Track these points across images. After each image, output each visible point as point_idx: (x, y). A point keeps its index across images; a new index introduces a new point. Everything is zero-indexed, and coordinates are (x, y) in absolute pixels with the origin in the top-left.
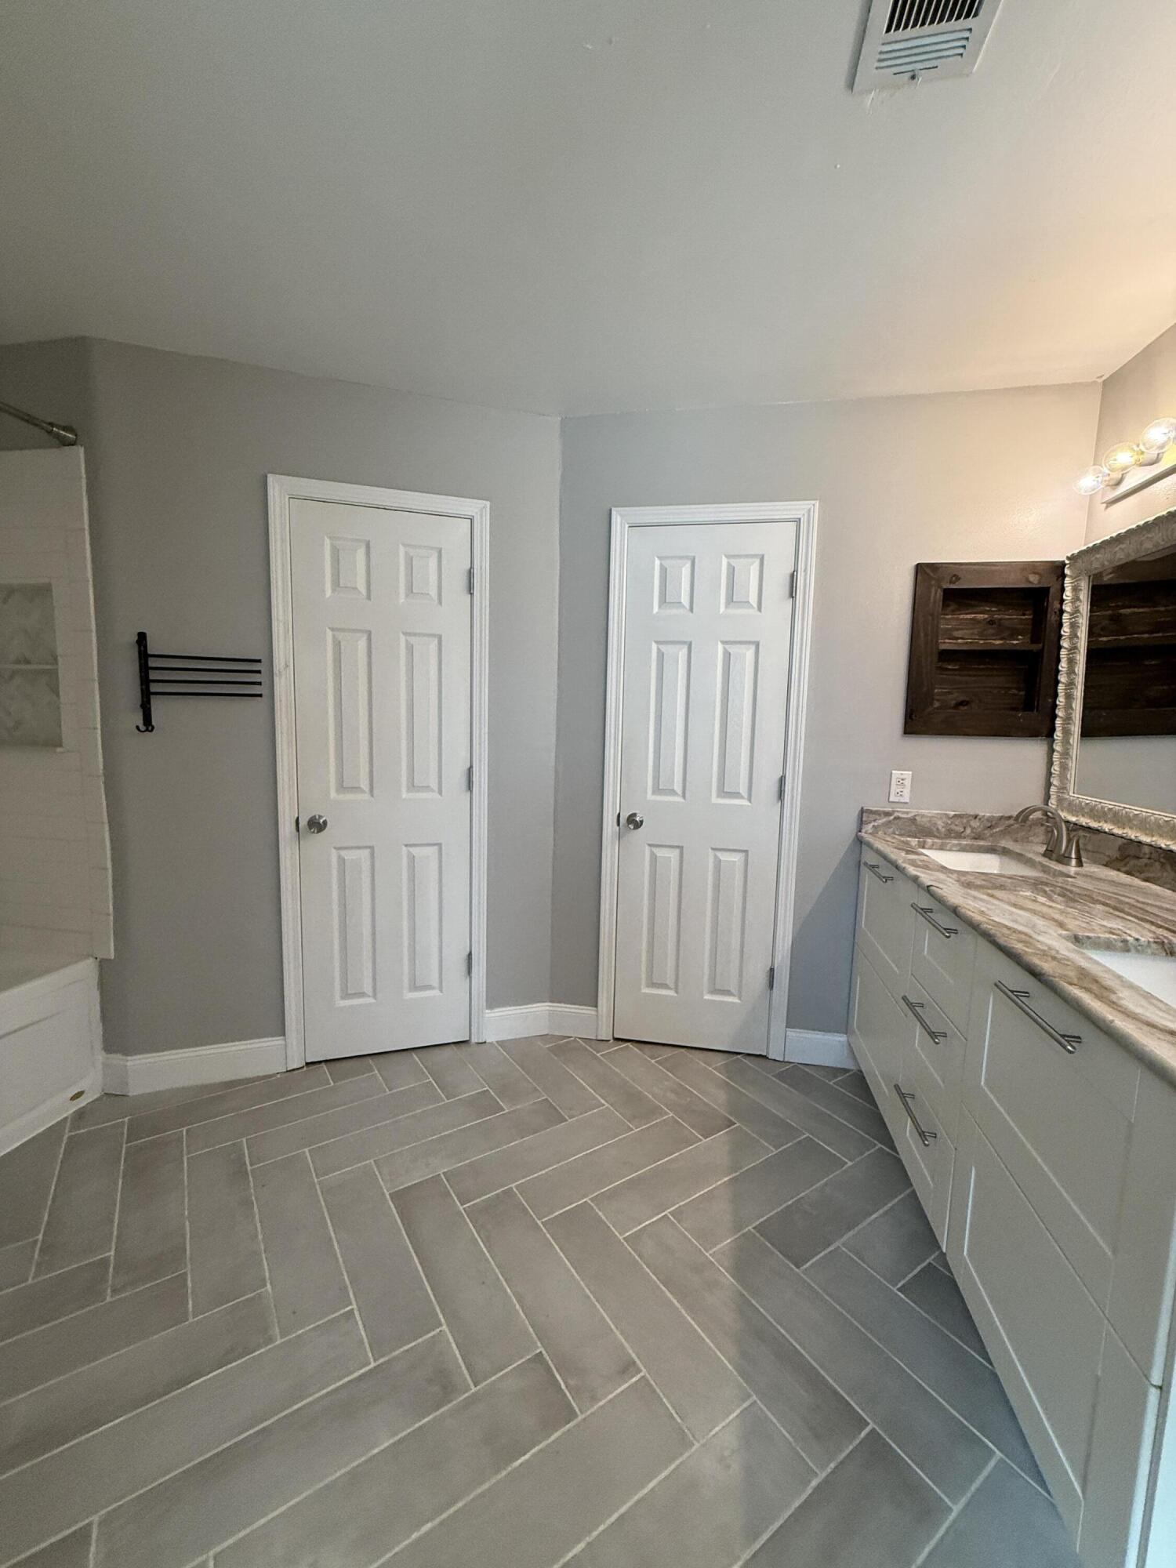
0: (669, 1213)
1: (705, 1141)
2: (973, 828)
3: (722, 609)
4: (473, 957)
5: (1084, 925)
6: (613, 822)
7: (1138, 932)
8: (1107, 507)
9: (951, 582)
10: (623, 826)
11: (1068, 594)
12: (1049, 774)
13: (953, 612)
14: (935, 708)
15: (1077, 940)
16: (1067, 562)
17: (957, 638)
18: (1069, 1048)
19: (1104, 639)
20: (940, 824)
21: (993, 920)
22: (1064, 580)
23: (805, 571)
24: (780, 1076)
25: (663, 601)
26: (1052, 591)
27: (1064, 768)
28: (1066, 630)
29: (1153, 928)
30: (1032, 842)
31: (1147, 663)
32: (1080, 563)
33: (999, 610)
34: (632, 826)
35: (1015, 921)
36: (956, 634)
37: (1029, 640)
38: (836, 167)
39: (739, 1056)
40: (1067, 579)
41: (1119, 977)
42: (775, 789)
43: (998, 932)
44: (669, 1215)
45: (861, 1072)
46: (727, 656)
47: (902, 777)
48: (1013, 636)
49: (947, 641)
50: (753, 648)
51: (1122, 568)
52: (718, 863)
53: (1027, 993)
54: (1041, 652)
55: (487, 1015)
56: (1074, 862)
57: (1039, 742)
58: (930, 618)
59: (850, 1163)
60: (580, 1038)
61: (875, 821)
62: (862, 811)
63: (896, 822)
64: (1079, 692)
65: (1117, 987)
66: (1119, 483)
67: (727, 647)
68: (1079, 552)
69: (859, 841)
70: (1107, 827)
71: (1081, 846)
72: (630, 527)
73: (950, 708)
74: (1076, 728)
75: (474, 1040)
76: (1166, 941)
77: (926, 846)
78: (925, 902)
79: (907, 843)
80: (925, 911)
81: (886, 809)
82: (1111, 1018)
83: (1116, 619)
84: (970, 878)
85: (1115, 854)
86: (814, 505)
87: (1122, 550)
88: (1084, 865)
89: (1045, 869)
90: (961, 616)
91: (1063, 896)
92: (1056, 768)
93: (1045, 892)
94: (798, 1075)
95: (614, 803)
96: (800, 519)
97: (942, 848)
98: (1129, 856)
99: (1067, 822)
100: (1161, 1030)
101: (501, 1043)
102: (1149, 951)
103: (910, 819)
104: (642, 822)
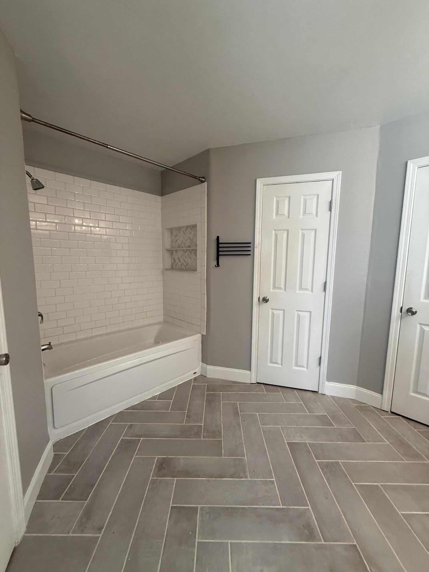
4: (322, 359)
6: (398, 311)
10: (404, 313)
34: (409, 314)
55: (326, 384)
60: (372, 406)
72: (418, 168)
75: (320, 392)
101: (333, 397)
104: (416, 312)
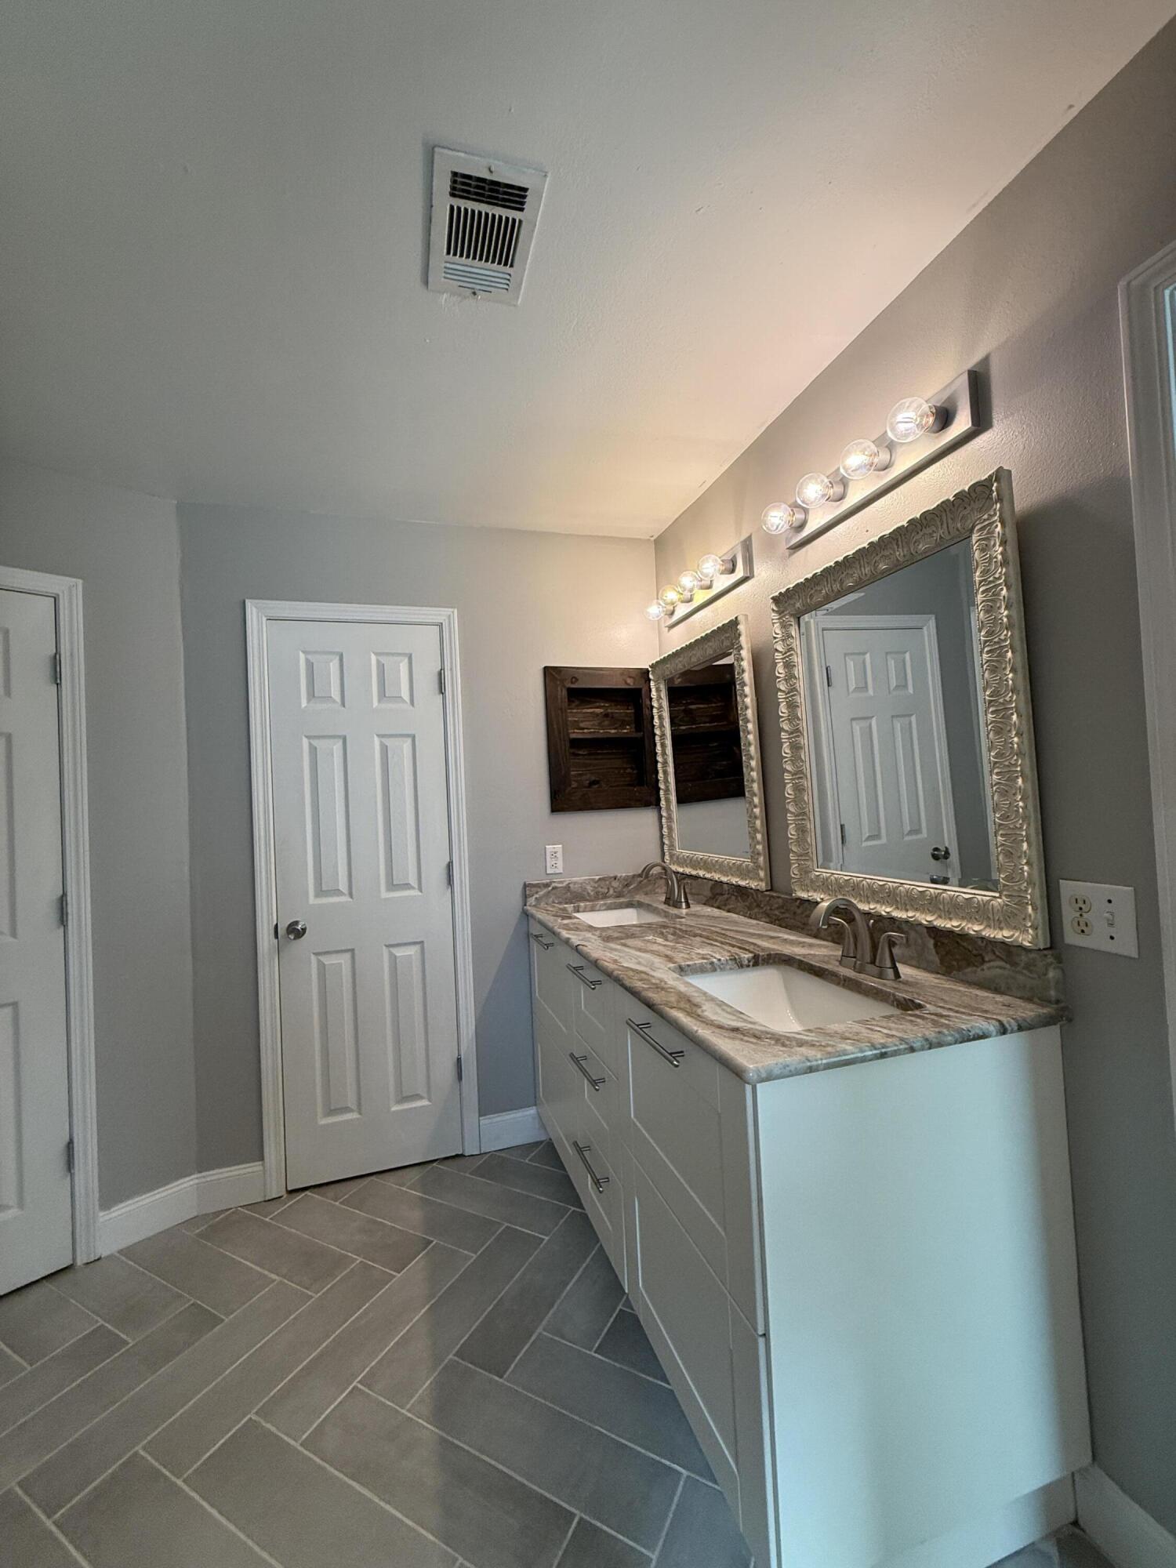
0: (359, 1382)
1: (399, 1275)
2: (614, 888)
3: (375, 703)
4: (75, 1145)
5: (686, 956)
6: (269, 935)
7: (720, 953)
8: (669, 631)
9: (572, 683)
10: (282, 936)
11: (654, 694)
12: (662, 836)
13: (577, 707)
14: (573, 788)
15: (681, 970)
16: (650, 669)
17: (583, 729)
18: (675, 1063)
19: (683, 728)
20: (589, 888)
21: (623, 966)
22: (650, 683)
23: (451, 669)
24: (479, 1172)
25: (311, 695)
26: (643, 692)
27: (670, 829)
28: (656, 721)
29: (730, 948)
30: (657, 893)
31: (711, 745)
32: (658, 671)
33: (611, 706)
34: (292, 937)
35: (639, 963)
36: (582, 725)
37: (633, 730)
38: (425, 340)
39: (435, 1164)
40: (651, 682)
41: (705, 994)
42: (444, 876)
43: (625, 976)
44: (359, 1386)
45: (550, 1139)
46: (385, 750)
47: (555, 850)
48: (623, 726)
49: (576, 731)
50: (409, 740)
51: (685, 674)
52: (393, 959)
53: (648, 1024)
54: (642, 739)
55: (101, 1220)
56: (684, 905)
57: (651, 810)
58: (560, 712)
59: (547, 1238)
60: (241, 1207)
61: (537, 893)
62: (525, 886)
63: (554, 891)
64: (671, 769)
65: (703, 1002)
66: (672, 613)
67: (383, 740)
68: (657, 662)
69: (526, 915)
70: (701, 873)
71: (687, 890)
72: (268, 619)
73: (585, 787)
74: (673, 798)
75: (80, 1261)
76: (737, 957)
77: (581, 910)
78: (576, 961)
79: (564, 909)
80: (576, 969)
81: (544, 882)
82: (695, 1028)
83: (688, 712)
84: (610, 933)
85: (708, 893)
86: (453, 612)
87: (680, 662)
88: (691, 906)
89: (666, 915)
90: (584, 711)
91: (674, 934)
92: (665, 830)
93: (662, 933)
94: (494, 1165)
95: (270, 914)
96: (442, 623)
97: (592, 910)
98: (717, 894)
99: (677, 873)
100: (727, 1029)
101: (127, 1252)
102: (728, 967)
103: (565, 887)
104: (304, 930)
